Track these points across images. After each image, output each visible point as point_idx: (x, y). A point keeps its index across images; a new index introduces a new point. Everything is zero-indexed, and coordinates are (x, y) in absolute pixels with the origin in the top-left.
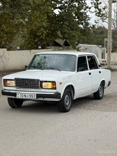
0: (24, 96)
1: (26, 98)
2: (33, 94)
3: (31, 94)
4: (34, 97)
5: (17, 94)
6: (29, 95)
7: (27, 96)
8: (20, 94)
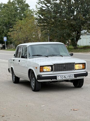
0: (64, 78)
1: (66, 78)
2: (71, 75)
3: (70, 75)
4: (72, 77)
5: (57, 77)
6: (68, 76)
7: (66, 77)
8: (60, 76)
